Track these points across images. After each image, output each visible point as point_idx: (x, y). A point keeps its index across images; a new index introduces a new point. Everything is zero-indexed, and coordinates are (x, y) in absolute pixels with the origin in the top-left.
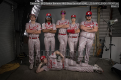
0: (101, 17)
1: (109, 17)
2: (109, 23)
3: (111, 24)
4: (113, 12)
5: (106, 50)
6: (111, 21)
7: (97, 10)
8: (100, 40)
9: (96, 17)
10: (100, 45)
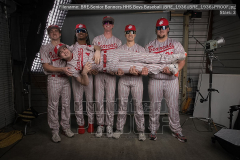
0: (191, 34)
1: (205, 33)
2: (208, 47)
3: (212, 48)
4: (214, 25)
5: (202, 101)
6: (212, 43)
7: (182, 20)
8: (190, 79)
9: (181, 33)
10: (190, 90)
